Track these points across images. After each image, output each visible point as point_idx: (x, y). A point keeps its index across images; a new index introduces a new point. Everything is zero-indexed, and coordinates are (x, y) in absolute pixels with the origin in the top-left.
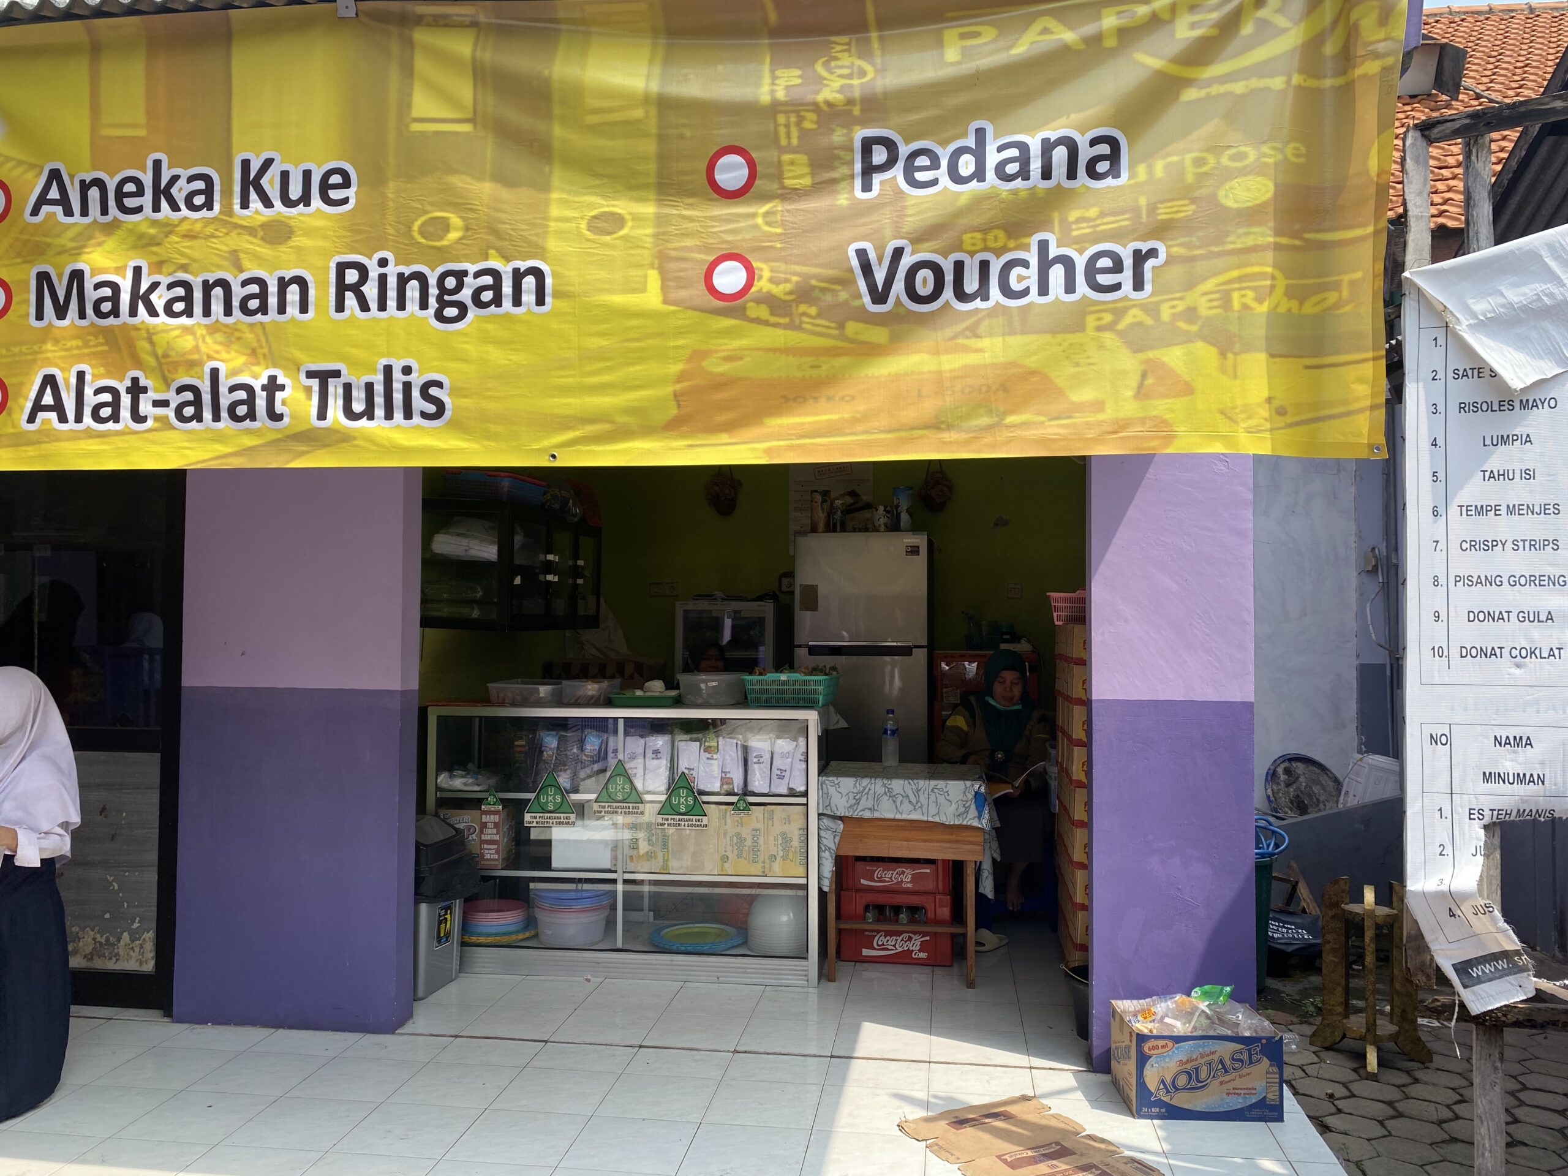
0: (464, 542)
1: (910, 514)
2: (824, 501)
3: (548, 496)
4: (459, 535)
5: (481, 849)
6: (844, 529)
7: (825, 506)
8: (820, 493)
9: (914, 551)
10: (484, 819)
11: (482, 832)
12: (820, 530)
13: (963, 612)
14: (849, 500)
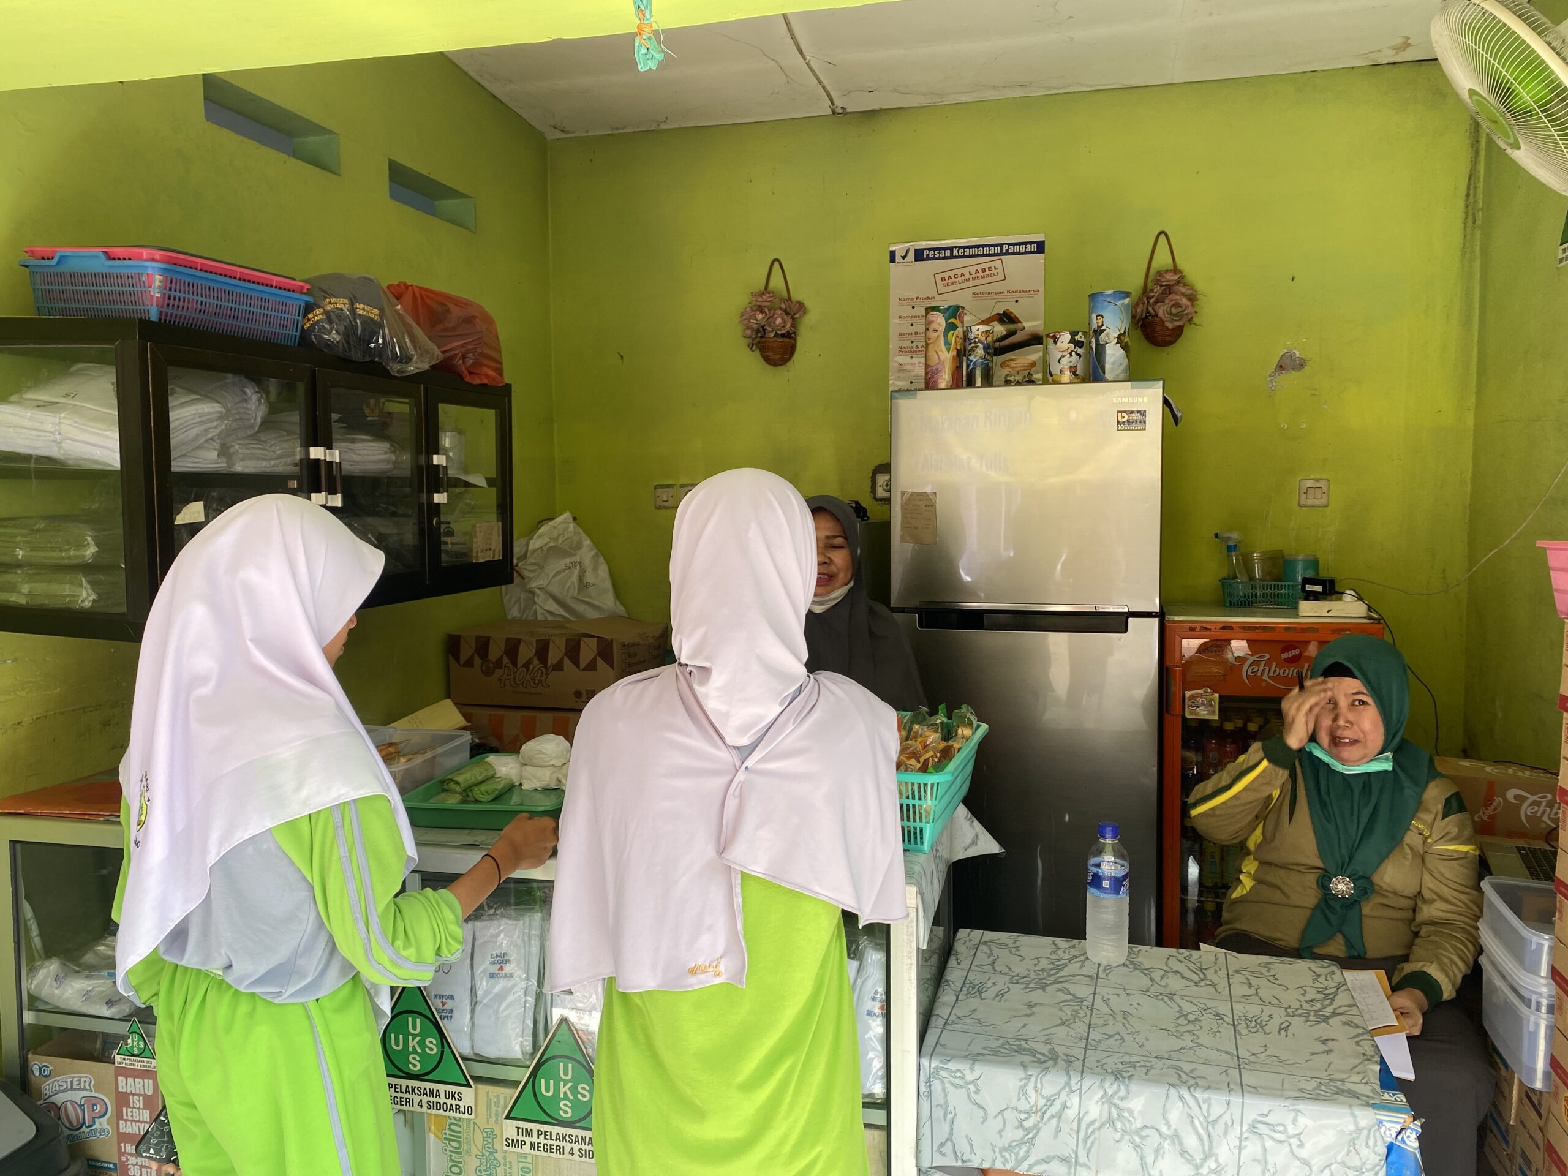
0: (47, 421)
1: (1125, 347)
2: (951, 327)
3: (317, 315)
4: (40, 406)
5: (121, 1154)
6: (988, 380)
7: (952, 336)
8: (944, 312)
9: (1133, 420)
10: (125, 1085)
11: (119, 1116)
12: (943, 385)
13: (1216, 536)
14: (1000, 329)
